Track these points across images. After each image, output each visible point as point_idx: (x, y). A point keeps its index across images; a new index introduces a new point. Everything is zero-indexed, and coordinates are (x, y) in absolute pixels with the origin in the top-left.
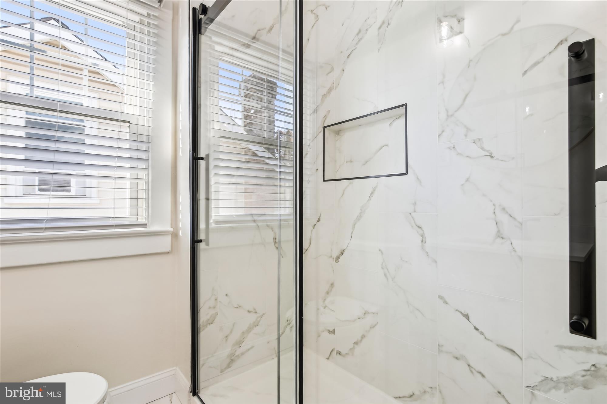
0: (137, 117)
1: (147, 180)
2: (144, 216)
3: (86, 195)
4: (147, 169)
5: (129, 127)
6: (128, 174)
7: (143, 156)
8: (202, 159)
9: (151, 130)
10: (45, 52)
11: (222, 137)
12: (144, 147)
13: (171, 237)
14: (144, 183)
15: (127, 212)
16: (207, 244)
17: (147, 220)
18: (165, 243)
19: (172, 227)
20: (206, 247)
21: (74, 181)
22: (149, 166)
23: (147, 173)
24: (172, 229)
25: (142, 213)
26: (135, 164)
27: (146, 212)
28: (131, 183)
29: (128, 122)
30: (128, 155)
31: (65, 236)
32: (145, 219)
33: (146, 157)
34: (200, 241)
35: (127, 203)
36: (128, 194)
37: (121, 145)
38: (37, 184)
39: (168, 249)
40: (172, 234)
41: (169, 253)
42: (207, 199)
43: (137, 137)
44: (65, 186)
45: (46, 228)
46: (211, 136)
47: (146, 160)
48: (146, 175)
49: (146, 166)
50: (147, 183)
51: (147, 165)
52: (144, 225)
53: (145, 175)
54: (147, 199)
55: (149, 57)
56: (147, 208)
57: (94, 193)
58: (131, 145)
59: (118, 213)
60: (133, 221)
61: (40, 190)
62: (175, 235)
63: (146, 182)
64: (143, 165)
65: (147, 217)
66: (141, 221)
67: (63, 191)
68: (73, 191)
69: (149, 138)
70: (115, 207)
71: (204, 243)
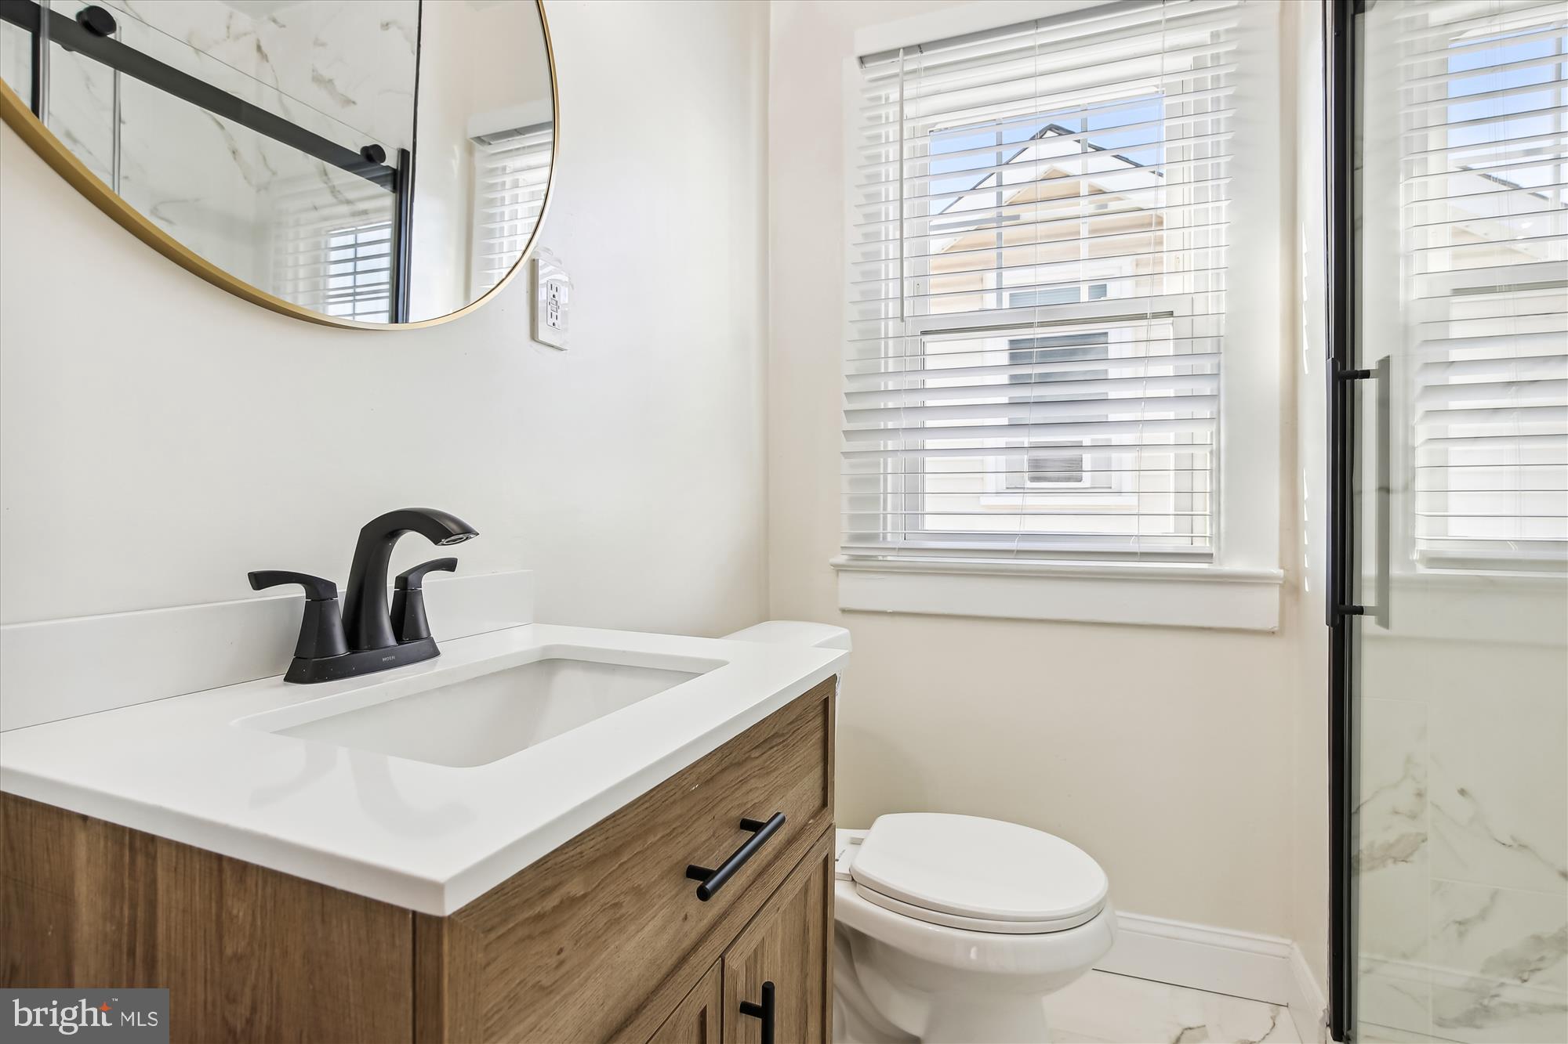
0: (1190, 296)
1: (1214, 446)
2: (1208, 535)
3: (1111, 488)
4: (1215, 419)
5: (1173, 324)
6: (1169, 436)
7: (1206, 388)
8: (1366, 374)
9: (1224, 322)
10: (1017, 217)
11: (1458, 292)
12: (1207, 366)
13: (1280, 592)
14: (1208, 454)
15: (1168, 525)
16: (1384, 621)
17: (1214, 545)
18: (1263, 607)
19: (1281, 567)
20: (1382, 631)
21: (1088, 459)
22: (1219, 412)
23: (1214, 428)
24: (1282, 571)
25: (1203, 526)
26: (1186, 410)
27: (1211, 525)
28: (1176, 456)
29: (1171, 314)
30: (1170, 392)
31: (1048, 568)
32: (1211, 542)
33: (1212, 390)
34: (1360, 611)
35: (1169, 504)
36: (1170, 482)
37: (1155, 370)
38: (1026, 468)
39: (1273, 623)
40: (1282, 586)
41: (1273, 633)
42: (1385, 490)
43: (1188, 345)
44: (1073, 470)
45: (1019, 552)
46: (1414, 298)
47: (1214, 397)
48: (1212, 433)
49: (1212, 413)
50: (1216, 454)
51: (1215, 409)
52: (1207, 557)
53: (1209, 433)
54: (1215, 495)
55: (1217, 139)
56: (1215, 516)
57: (1128, 481)
58: (1176, 367)
59: (1148, 527)
60: (1182, 545)
61: (1034, 479)
62: (1291, 588)
63: (1211, 452)
64: (1204, 411)
65: (1215, 538)
66: (1201, 546)
67: (1068, 479)
68: (1087, 480)
69: (1219, 341)
70: (1141, 512)
71: (1374, 617)
